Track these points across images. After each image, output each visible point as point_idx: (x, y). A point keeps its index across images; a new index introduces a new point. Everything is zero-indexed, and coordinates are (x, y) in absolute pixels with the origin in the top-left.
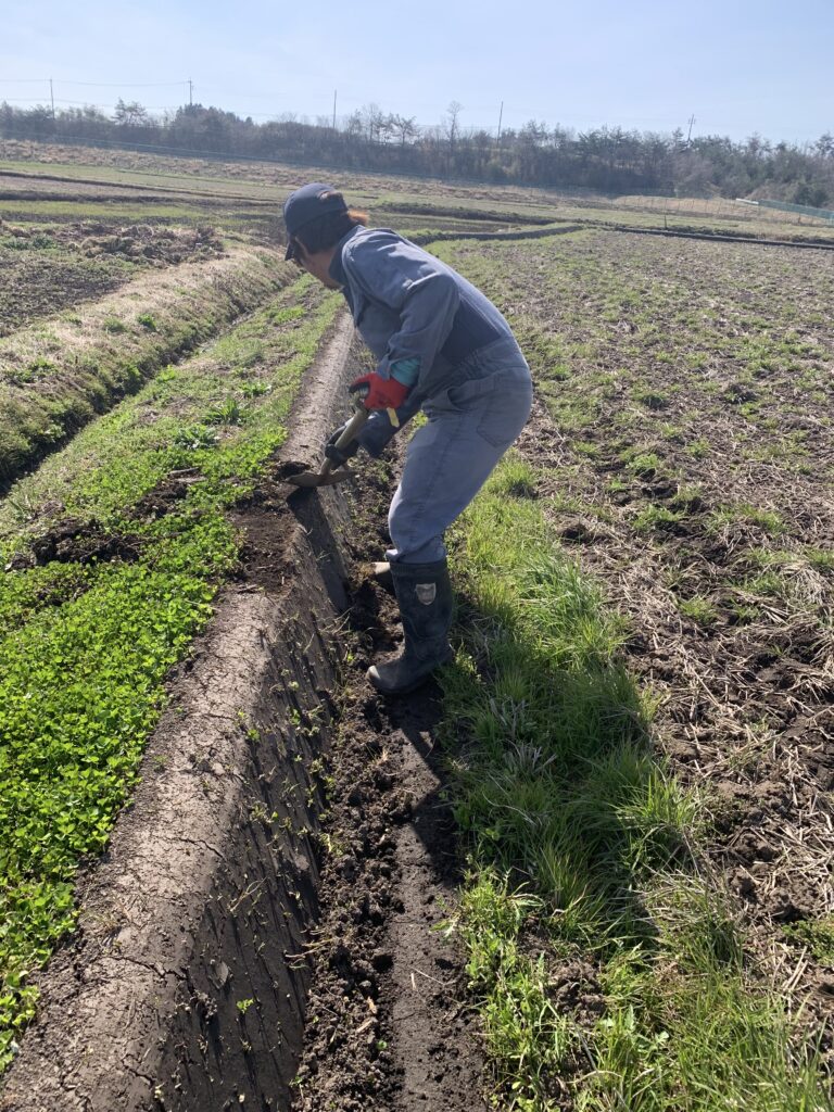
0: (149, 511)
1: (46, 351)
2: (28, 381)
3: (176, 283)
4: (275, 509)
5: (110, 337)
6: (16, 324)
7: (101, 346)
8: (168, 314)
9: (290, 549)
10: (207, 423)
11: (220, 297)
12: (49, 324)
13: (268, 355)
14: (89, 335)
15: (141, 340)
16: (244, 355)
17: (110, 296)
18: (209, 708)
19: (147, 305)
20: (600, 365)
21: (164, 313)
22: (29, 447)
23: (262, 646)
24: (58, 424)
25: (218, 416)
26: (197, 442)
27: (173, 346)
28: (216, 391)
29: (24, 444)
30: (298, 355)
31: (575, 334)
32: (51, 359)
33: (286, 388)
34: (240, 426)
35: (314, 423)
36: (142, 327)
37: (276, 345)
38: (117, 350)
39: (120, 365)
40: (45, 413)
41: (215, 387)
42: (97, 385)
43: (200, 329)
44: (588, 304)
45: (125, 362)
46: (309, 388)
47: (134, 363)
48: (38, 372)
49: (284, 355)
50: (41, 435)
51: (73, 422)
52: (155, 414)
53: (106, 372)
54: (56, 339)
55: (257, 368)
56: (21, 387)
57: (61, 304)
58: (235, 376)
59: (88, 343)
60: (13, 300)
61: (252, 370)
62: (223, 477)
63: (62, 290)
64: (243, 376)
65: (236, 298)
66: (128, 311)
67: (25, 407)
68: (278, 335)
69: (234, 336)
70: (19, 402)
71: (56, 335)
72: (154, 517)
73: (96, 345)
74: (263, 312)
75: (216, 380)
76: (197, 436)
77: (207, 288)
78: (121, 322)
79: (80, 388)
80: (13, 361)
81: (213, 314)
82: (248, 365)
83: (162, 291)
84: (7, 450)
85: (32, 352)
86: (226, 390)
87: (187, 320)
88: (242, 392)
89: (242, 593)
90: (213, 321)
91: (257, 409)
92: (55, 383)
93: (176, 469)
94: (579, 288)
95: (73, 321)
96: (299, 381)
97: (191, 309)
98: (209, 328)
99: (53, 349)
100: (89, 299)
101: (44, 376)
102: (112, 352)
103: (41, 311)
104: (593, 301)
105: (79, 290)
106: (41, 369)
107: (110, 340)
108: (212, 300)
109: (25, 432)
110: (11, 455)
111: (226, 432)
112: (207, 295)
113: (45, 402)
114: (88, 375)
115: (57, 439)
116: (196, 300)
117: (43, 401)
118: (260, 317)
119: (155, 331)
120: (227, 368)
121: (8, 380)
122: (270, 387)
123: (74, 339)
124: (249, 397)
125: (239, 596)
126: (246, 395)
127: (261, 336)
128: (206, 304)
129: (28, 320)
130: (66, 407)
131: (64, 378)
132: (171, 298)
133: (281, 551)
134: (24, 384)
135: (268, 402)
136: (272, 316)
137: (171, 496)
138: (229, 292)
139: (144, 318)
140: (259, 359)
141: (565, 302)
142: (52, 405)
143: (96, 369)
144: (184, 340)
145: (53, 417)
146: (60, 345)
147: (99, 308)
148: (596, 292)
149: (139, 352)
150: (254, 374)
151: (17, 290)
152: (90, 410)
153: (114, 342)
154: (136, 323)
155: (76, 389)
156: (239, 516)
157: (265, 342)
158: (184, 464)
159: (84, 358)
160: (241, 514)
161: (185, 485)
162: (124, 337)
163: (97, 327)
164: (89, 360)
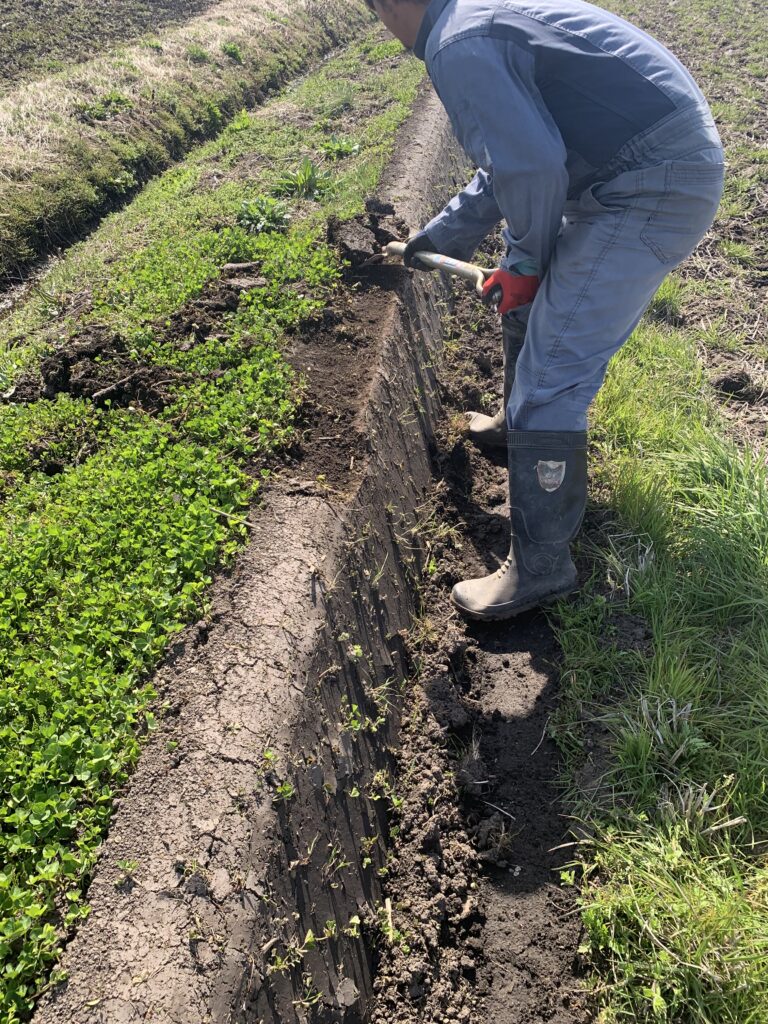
0: (189, 329)
1: (122, 82)
2: (99, 118)
3: (266, 6)
4: (350, 339)
5: (192, 69)
6: (95, 48)
7: (181, 79)
8: (255, 44)
9: (364, 411)
10: (277, 194)
11: (313, 26)
12: (127, 51)
13: (359, 103)
14: (169, 65)
15: (225, 74)
16: (331, 102)
17: (196, 19)
18: (219, 739)
19: (234, 31)
20: (749, 134)
21: (252, 41)
22: (97, 198)
23: (314, 599)
24: (130, 172)
25: (291, 186)
26: (263, 221)
27: (258, 83)
28: (293, 148)
29: (91, 194)
30: (393, 105)
31: (716, 91)
32: (126, 92)
33: (375, 150)
34: (316, 200)
35: (407, 204)
36: (227, 58)
37: (369, 90)
38: (198, 85)
39: (201, 103)
40: (116, 158)
41: (293, 143)
42: (174, 126)
43: (290, 64)
44: (728, 53)
45: (205, 99)
46: (405, 152)
47: (215, 102)
48: (110, 108)
49: (377, 103)
50: (111, 184)
51: (147, 168)
52: (219, 176)
53: (185, 111)
54: (134, 69)
55: (344, 120)
56: (92, 125)
57: (145, 26)
58: (318, 130)
59: (167, 74)
60: (96, 19)
61: (337, 122)
62: (288, 281)
63: (148, 10)
64: (326, 129)
65: (330, 28)
66: (214, 38)
67: (94, 149)
68: (371, 76)
69: (322, 75)
70: (89, 142)
71: (134, 63)
72: (192, 340)
73: (175, 77)
74: (357, 45)
75: (295, 134)
76: (263, 213)
77: (299, 14)
78: (205, 51)
79: (155, 129)
80: (86, 92)
81: (304, 46)
82: (335, 115)
83: (251, 16)
84: (72, 200)
85: (107, 83)
86: (305, 149)
87: (275, 52)
88: (323, 151)
89: (292, 494)
90: (304, 55)
91: (341, 177)
92: (128, 122)
93: (233, 261)
94: (717, 31)
95: (152, 47)
96: (392, 141)
97: (281, 39)
98: (298, 63)
99: (130, 80)
100: (174, 22)
101: (117, 113)
102: (192, 87)
103: (123, 34)
104: (734, 49)
105: (166, 11)
106: (113, 104)
107: (191, 72)
108: (305, 29)
109: (92, 180)
110: (77, 206)
111: (299, 207)
112: (300, 23)
113: (117, 144)
114: (165, 113)
115: (128, 189)
116: (287, 28)
117: (115, 142)
118: (353, 52)
119: (240, 64)
120: (310, 118)
121: (79, 115)
122: (356, 147)
123: (153, 69)
124: (331, 158)
125: (289, 500)
126: (328, 157)
127: (353, 77)
128: (297, 33)
129: (108, 44)
130: (139, 151)
131: (138, 116)
132: (261, 24)
133: (353, 413)
134: (96, 121)
135: (353, 169)
136: (367, 51)
137: (218, 308)
138: (323, 20)
139: (230, 47)
140: (348, 106)
141: (702, 49)
142: (124, 148)
143: (174, 107)
144: (271, 75)
145: (124, 163)
146: (137, 76)
147: (183, 32)
148: (738, 38)
149: (222, 88)
150: (339, 128)
151: (102, 8)
152: (166, 156)
153: (195, 74)
154: (220, 53)
155: (151, 130)
156: (302, 345)
157: (356, 84)
158: (242, 254)
159: (162, 93)
160: (306, 342)
161: (238, 291)
162: (206, 70)
163: (179, 56)
164: (167, 95)
